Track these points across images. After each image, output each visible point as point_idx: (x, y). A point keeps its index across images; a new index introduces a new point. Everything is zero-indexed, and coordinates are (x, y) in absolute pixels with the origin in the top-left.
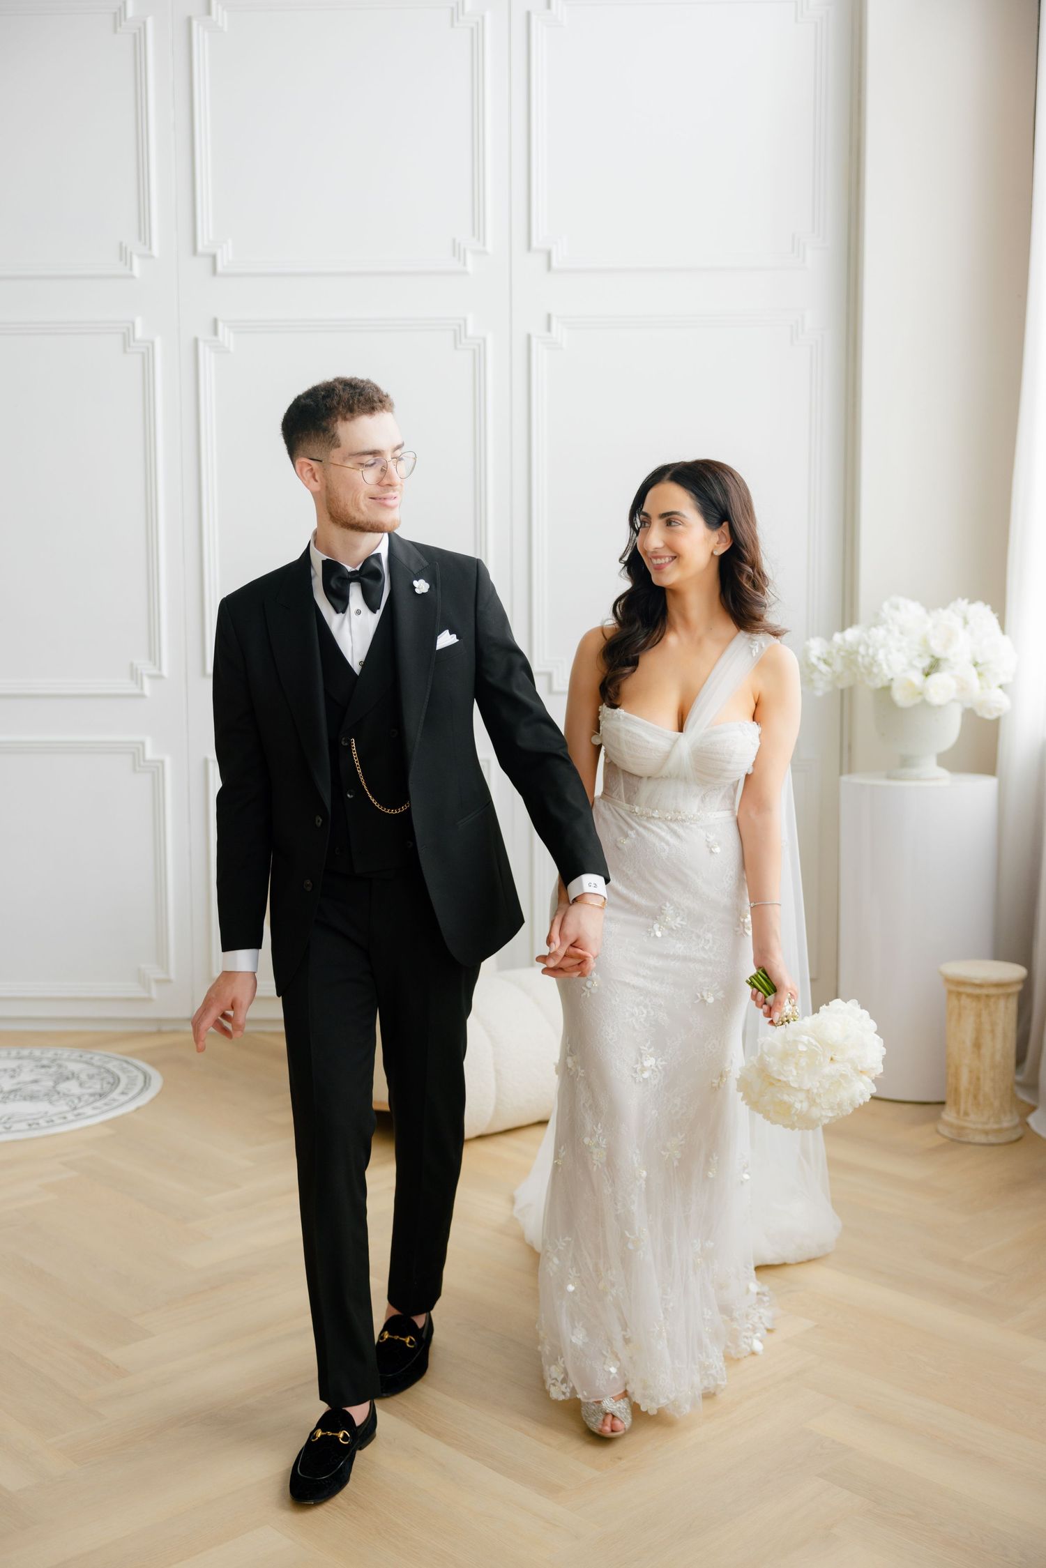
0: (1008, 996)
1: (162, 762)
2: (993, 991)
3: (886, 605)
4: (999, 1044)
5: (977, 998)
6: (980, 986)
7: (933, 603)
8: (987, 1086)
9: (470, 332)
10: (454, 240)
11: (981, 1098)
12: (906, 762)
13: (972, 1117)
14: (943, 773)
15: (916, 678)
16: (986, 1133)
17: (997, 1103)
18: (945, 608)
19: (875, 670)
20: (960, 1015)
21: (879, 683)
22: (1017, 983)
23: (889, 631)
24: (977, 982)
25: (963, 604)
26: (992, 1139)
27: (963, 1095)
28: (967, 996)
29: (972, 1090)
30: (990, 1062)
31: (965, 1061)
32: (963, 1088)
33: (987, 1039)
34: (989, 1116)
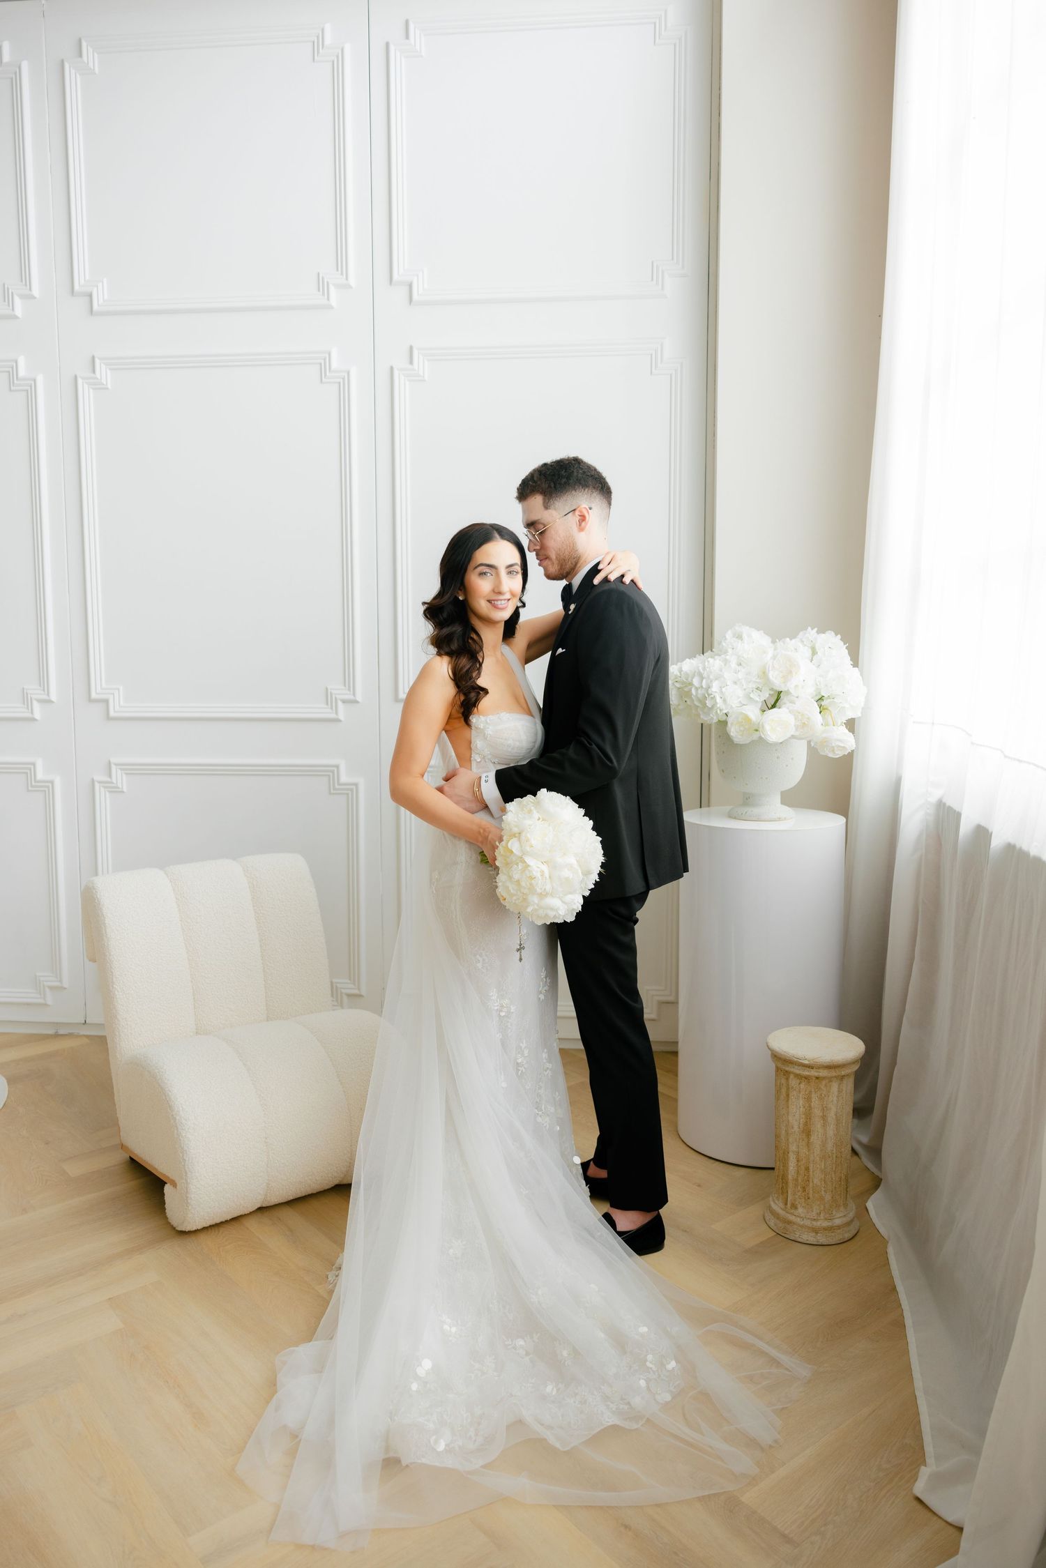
0: (842, 1078)
1: (52, 782)
2: (823, 1073)
3: (729, 635)
4: (831, 1131)
5: (807, 1078)
6: (810, 1067)
7: (780, 631)
8: (817, 1177)
9: (334, 365)
10: (319, 274)
11: (810, 1190)
12: (748, 800)
13: (800, 1210)
14: (787, 811)
15: (753, 712)
16: (816, 1231)
17: (828, 1197)
18: (793, 636)
19: (709, 703)
20: (788, 1095)
21: (713, 718)
22: (854, 1062)
23: (726, 662)
24: (806, 1062)
25: (812, 633)
26: (822, 1239)
27: (791, 1185)
28: (795, 1077)
29: (800, 1181)
30: (821, 1150)
31: (793, 1148)
32: (790, 1177)
33: (817, 1126)
34: (819, 1211)
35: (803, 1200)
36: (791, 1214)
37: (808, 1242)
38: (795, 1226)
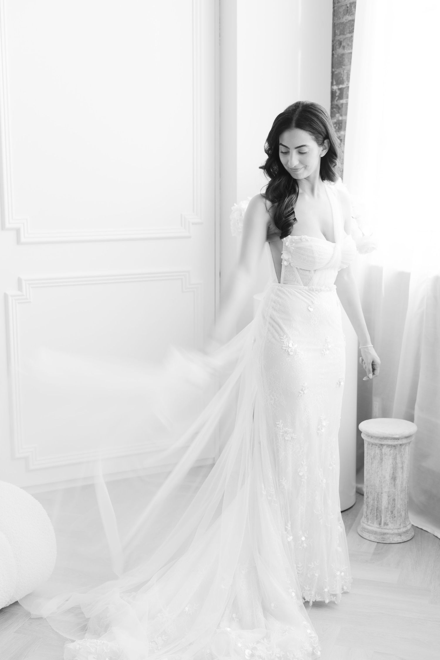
2: (404, 441)
4: (405, 476)
5: (395, 447)
8: (400, 503)
11: (395, 512)
13: (390, 525)
16: (400, 535)
20: (382, 459)
26: (404, 538)
27: (383, 512)
28: (387, 447)
29: (390, 508)
30: (401, 487)
31: (386, 489)
32: (383, 508)
33: (399, 474)
34: (400, 523)
35: (392, 519)
36: (385, 529)
37: (398, 542)
38: (388, 535)
